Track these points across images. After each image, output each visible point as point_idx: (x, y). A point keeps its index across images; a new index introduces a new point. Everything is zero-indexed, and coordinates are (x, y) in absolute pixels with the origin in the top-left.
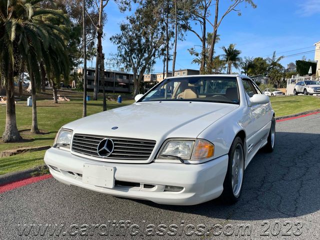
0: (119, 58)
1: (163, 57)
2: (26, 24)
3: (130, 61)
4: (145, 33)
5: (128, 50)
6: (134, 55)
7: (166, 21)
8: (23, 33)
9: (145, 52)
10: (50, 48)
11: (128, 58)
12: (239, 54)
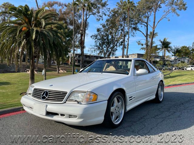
0: (96, 47)
1: (122, 47)
2: (42, 30)
3: (102, 49)
4: (111, 33)
5: (101, 43)
6: (104, 46)
7: (123, 26)
8: (40, 35)
9: (111, 44)
10: (54, 43)
11: (101, 47)
12: (170, 44)
